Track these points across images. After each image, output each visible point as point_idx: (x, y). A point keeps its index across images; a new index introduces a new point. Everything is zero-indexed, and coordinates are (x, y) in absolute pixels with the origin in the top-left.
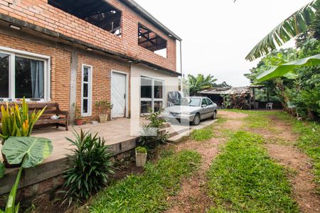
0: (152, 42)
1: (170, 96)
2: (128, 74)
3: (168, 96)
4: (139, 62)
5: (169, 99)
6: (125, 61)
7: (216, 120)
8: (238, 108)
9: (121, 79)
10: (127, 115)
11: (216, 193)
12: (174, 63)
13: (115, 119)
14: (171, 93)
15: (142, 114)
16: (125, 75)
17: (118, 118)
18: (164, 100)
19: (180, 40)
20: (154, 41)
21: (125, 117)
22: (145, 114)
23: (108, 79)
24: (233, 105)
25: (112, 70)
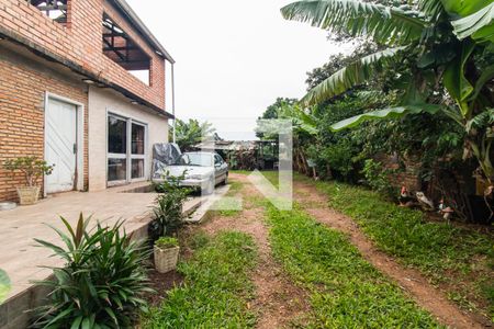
0: (119, 54)
1: (157, 150)
2: (83, 105)
3: (154, 150)
4: (107, 86)
5: (155, 155)
6: (79, 80)
7: (229, 186)
8: (246, 169)
9: (69, 113)
10: (80, 185)
11: (301, 278)
12: (163, 97)
13: (53, 194)
14: (160, 145)
15: (110, 183)
16: (77, 106)
17: (59, 192)
18: (147, 157)
19: (172, 62)
20: (123, 52)
21: (75, 189)
22: (115, 182)
23: (40, 111)
24: (240, 165)
25: (48, 93)
